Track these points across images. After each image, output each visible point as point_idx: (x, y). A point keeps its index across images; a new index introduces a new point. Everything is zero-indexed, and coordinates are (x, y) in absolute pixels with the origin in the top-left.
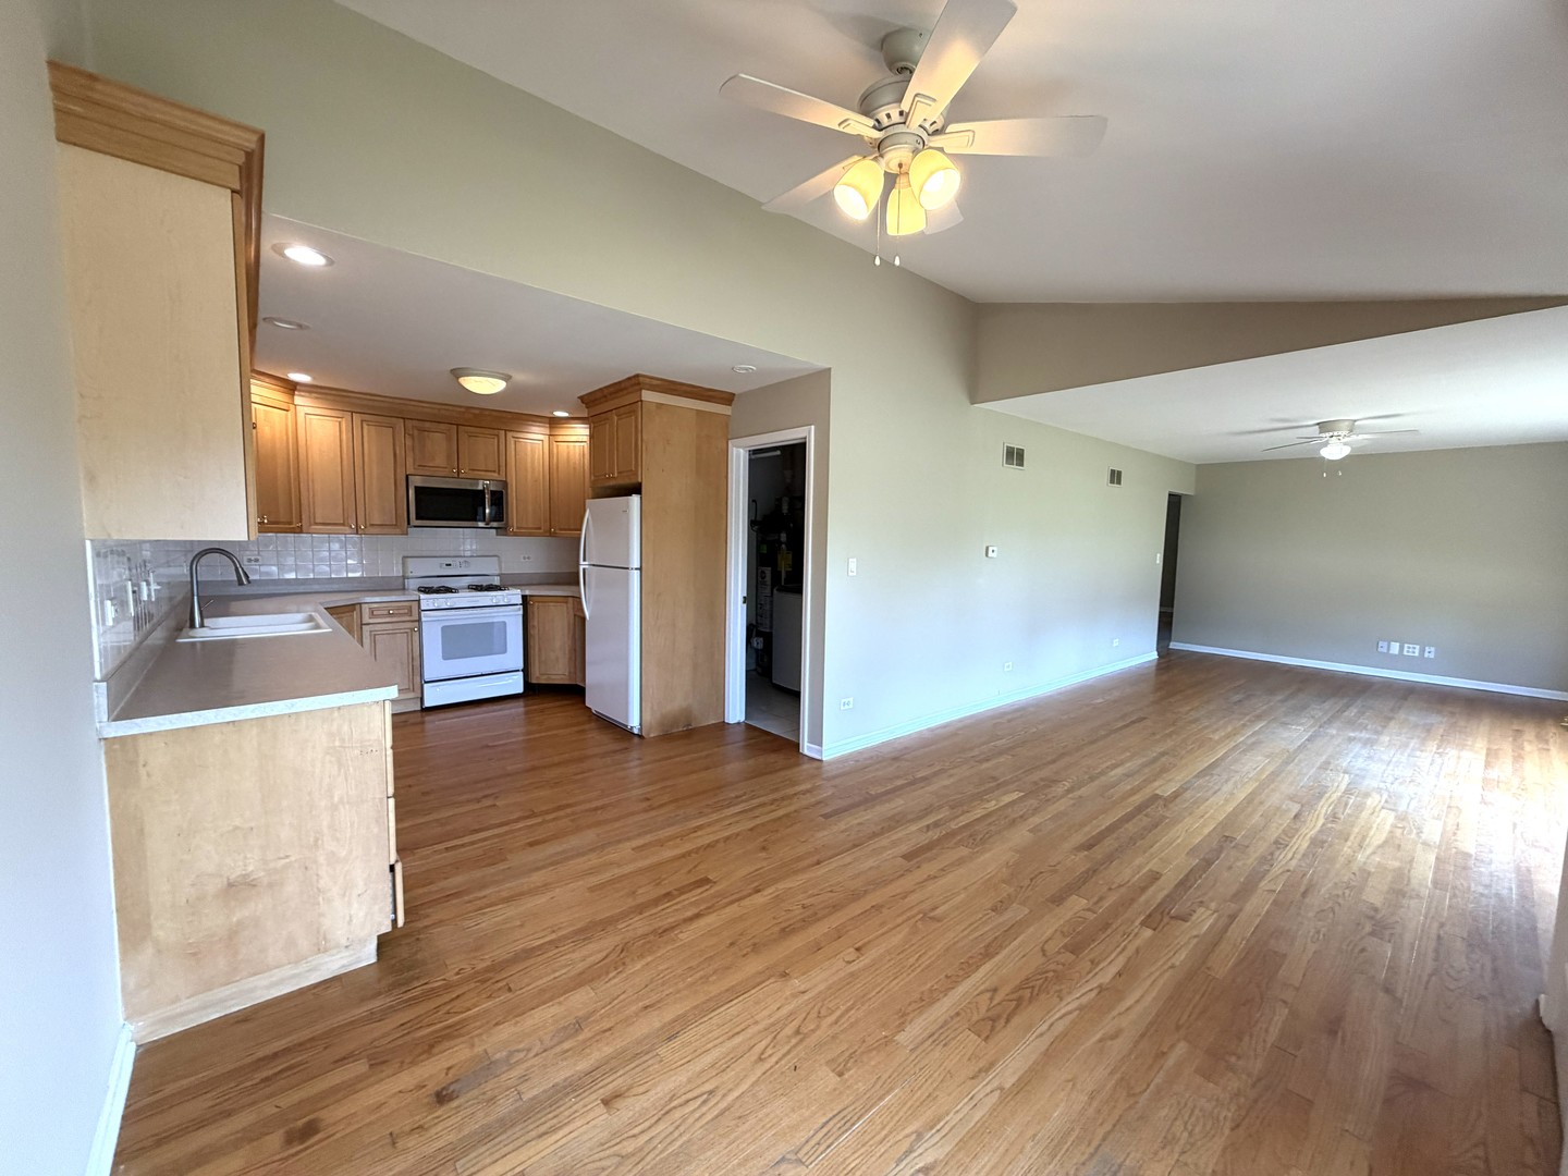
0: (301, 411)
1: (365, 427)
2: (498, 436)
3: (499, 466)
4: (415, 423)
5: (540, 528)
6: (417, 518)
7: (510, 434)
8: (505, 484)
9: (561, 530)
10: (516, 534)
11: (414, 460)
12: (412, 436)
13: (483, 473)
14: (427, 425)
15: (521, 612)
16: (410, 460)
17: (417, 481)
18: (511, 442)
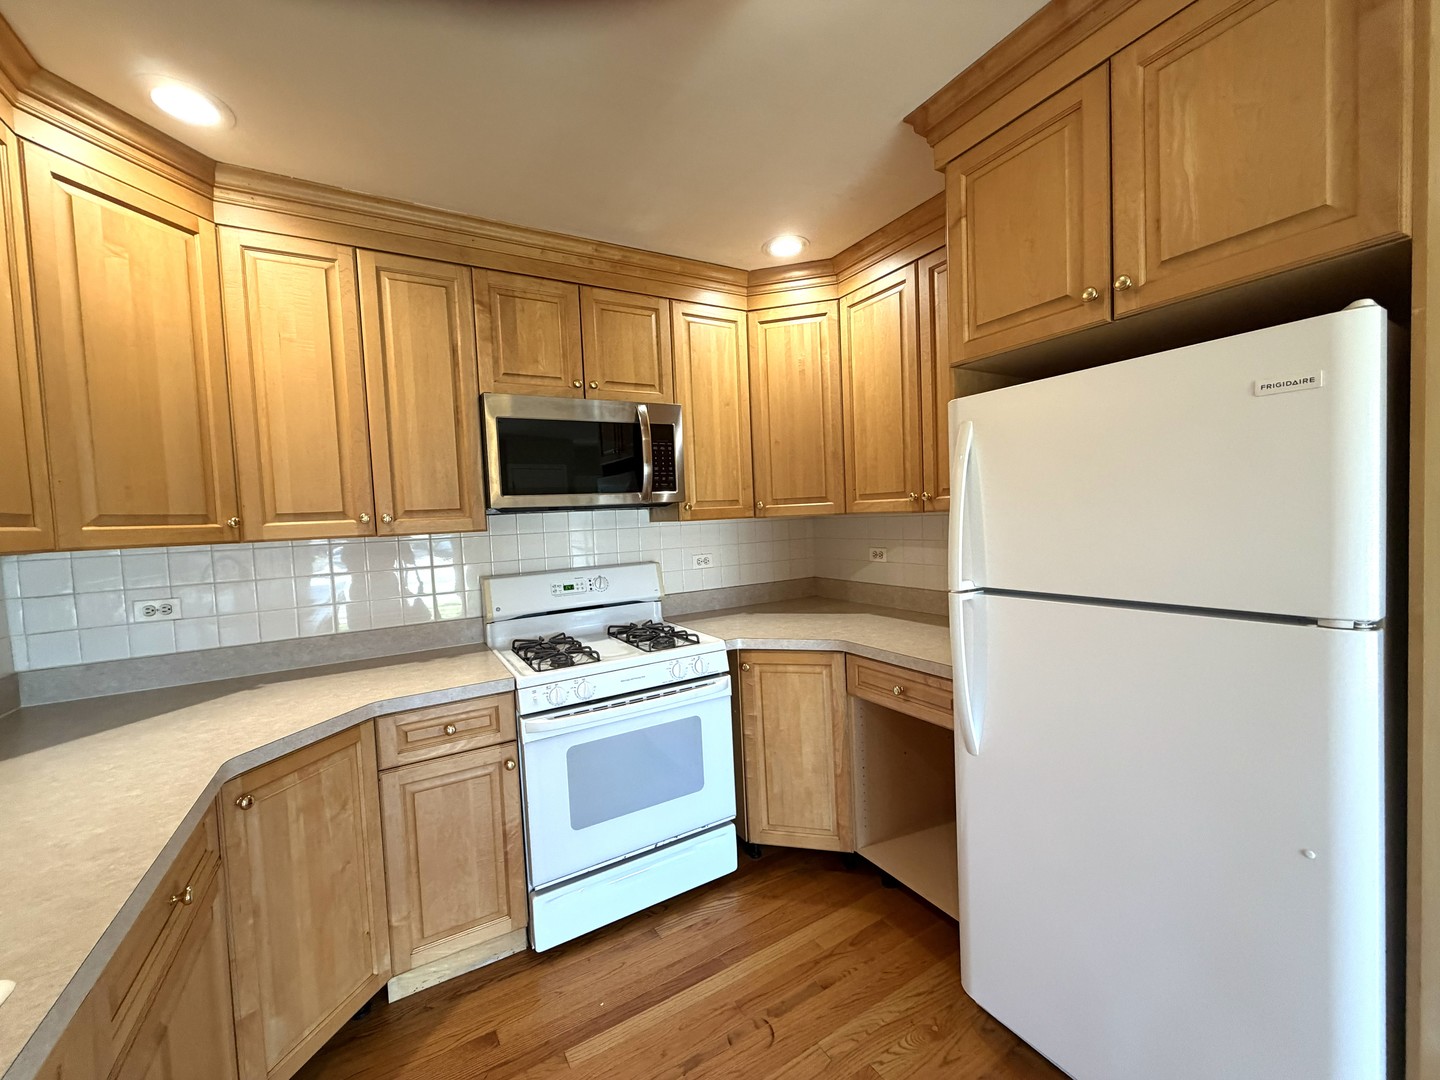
0: (231, 241)
1: (386, 282)
2: (656, 311)
3: (660, 376)
4: (494, 279)
5: (737, 501)
6: (505, 491)
7: (679, 308)
8: (673, 410)
9: (776, 501)
10: (695, 517)
11: (496, 361)
12: (489, 309)
13: (631, 390)
14: (519, 283)
15: (729, 692)
16: (486, 362)
17: (502, 405)
18: (680, 322)
